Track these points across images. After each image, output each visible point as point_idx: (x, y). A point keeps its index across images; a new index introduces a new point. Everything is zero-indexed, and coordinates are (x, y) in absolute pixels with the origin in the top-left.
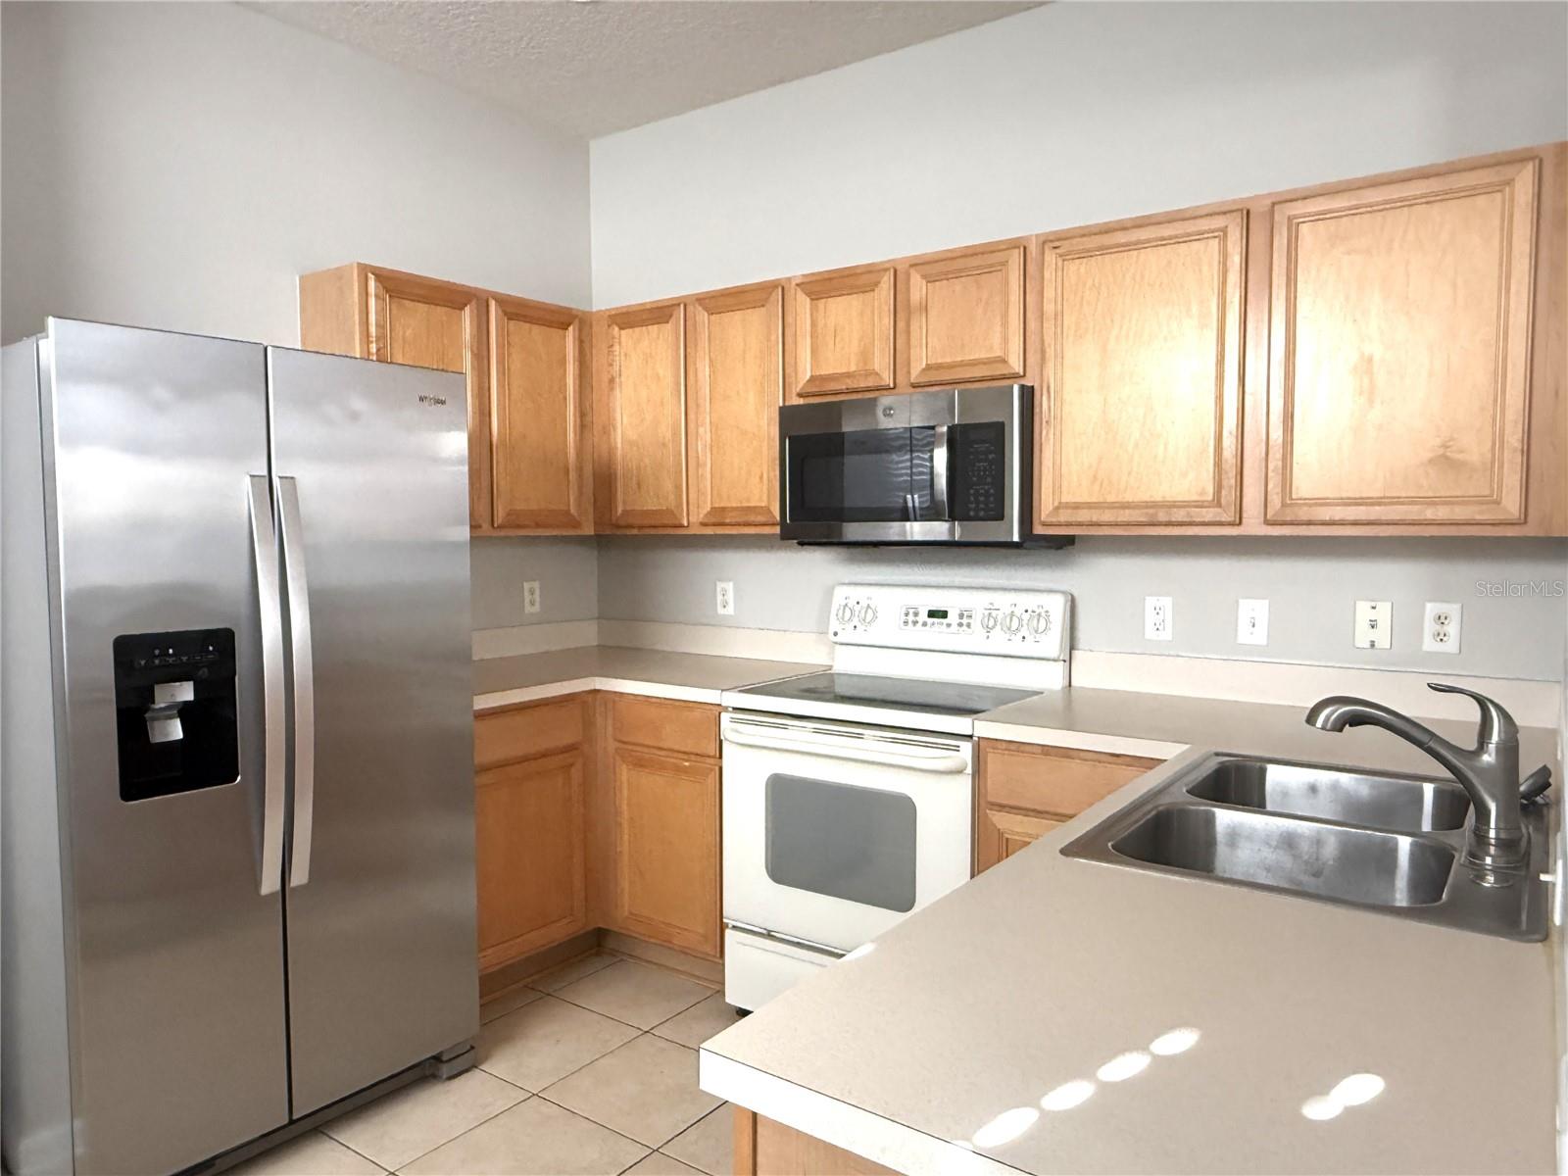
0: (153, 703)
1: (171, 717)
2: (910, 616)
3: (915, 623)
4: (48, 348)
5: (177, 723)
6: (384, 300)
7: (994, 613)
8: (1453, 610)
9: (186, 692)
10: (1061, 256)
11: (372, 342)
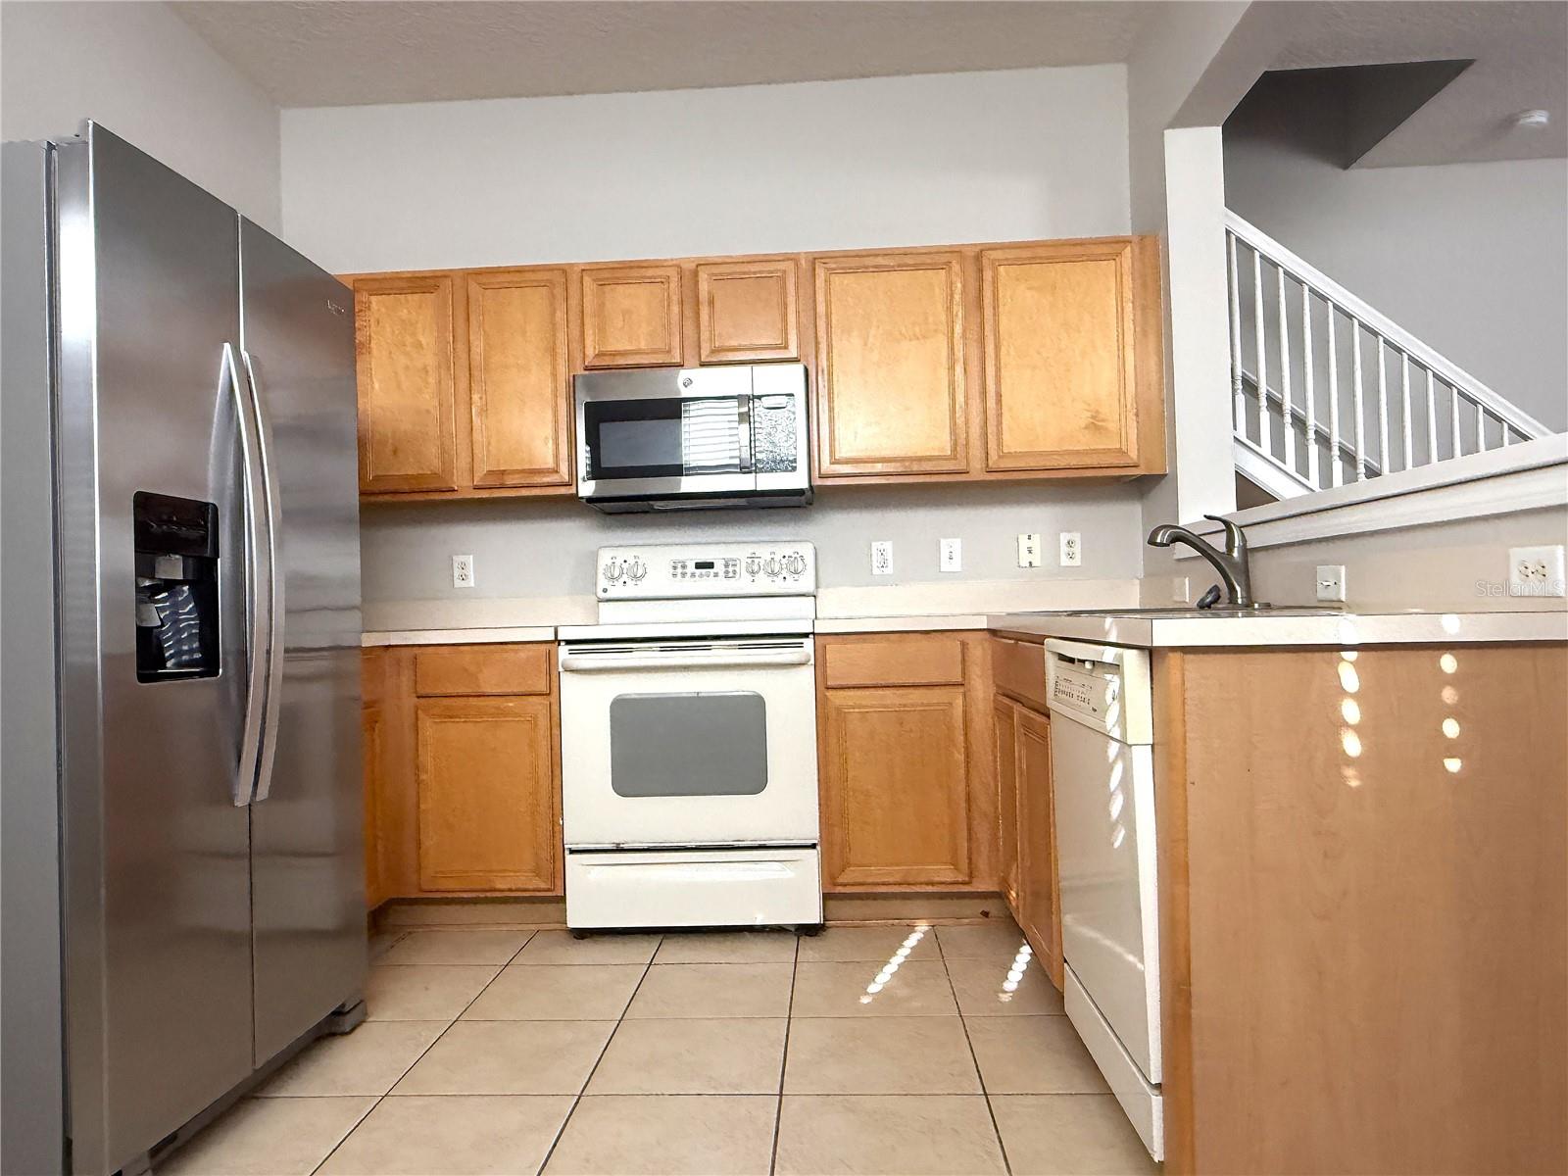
0: (154, 576)
2: (678, 568)
3: (684, 575)
7: (756, 560)
8: (1076, 537)
9: (178, 569)
10: (828, 269)
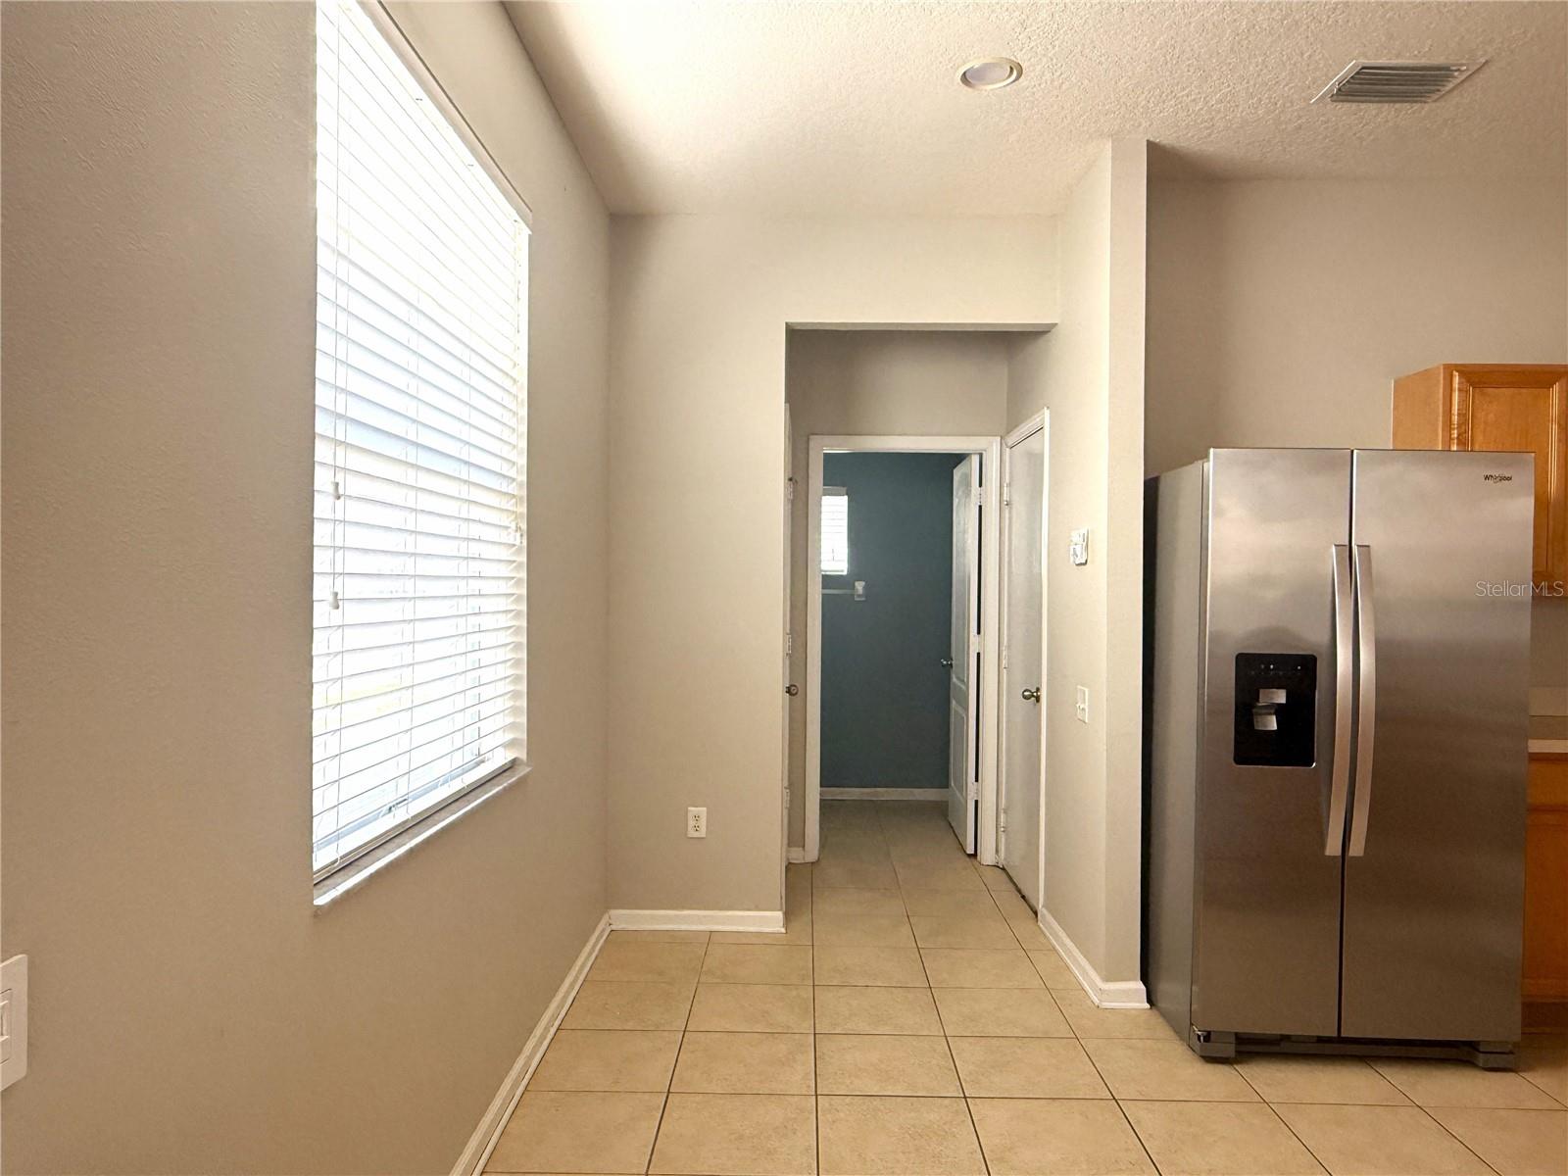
0: (1258, 701)
1: (1270, 714)
4: (1210, 466)
5: (1274, 718)
6: (1467, 391)
9: (1280, 697)
11: (1454, 429)
